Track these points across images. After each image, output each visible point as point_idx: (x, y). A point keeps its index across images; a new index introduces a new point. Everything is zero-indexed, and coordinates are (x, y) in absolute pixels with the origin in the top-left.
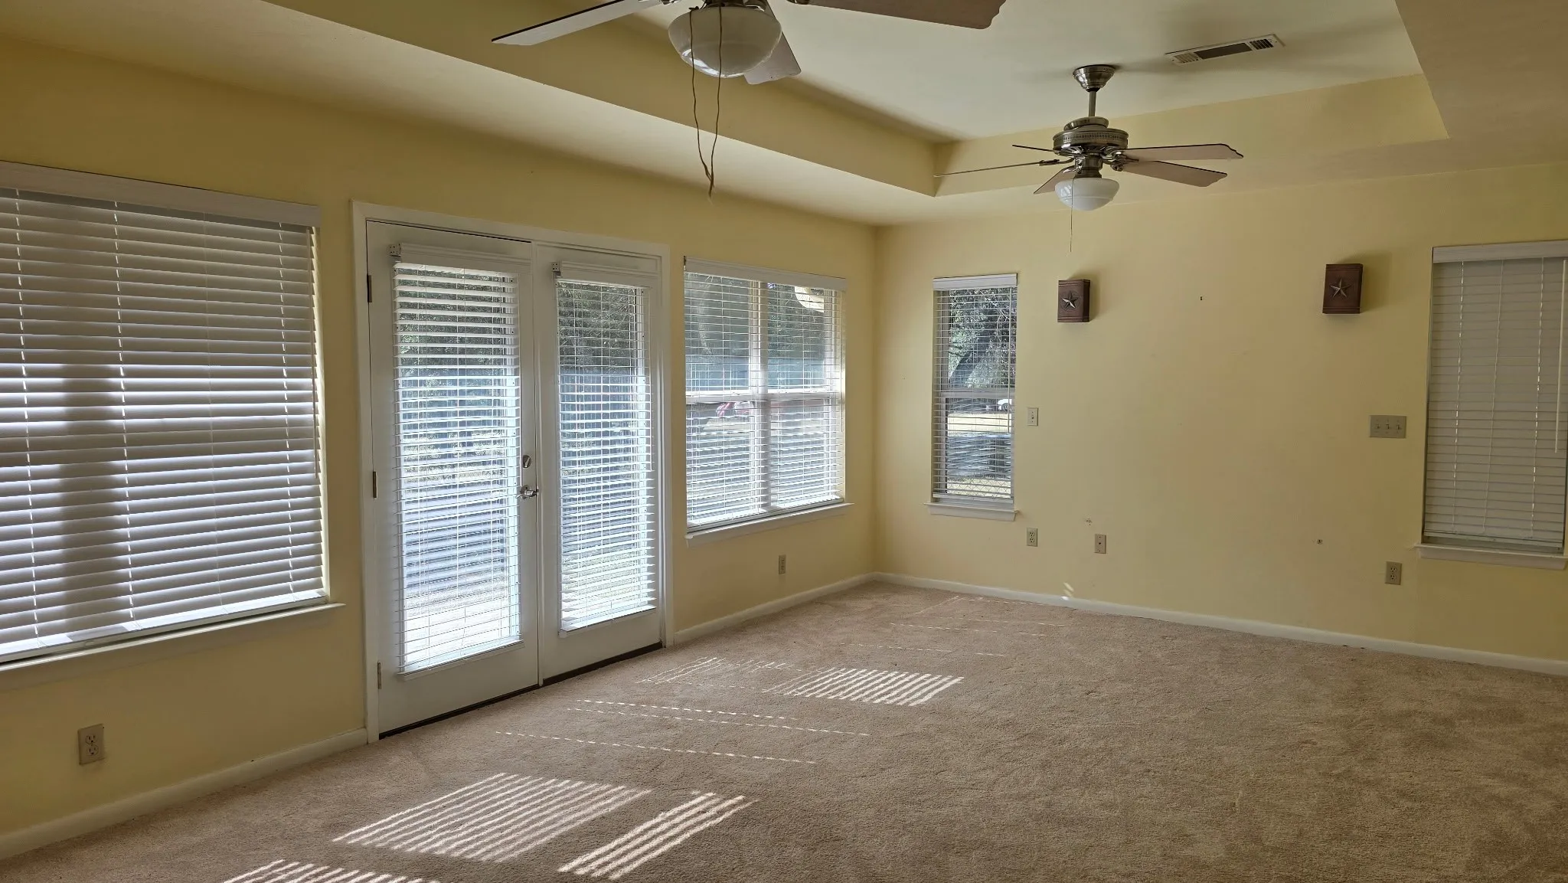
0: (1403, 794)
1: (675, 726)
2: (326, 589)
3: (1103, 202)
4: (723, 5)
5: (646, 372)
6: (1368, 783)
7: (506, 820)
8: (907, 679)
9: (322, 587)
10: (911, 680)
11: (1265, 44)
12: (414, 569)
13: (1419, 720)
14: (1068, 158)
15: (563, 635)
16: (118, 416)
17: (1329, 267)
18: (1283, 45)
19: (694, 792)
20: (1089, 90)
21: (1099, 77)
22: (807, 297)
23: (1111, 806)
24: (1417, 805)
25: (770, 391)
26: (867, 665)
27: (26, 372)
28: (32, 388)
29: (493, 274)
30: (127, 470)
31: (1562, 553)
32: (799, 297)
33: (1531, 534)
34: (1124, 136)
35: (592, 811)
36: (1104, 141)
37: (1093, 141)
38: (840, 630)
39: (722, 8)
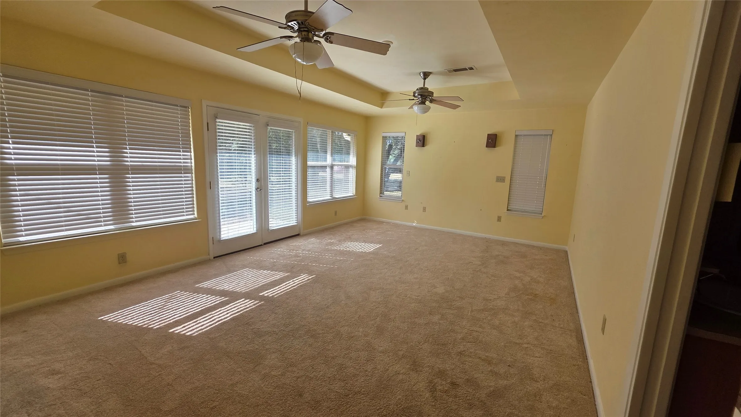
0: (492, 276)
1: (300, 257)
2: (196, 215)
3: (426, 112)
4: (305, 42)
5: (295, 156)
6: (484, 273)
7: (247, 281)
8: (367, 245)
9: (195, 215)
10: (368, 245)
11: (471, 69)
12: (223, 211)
13: (500, 257)
14: (417, 98)
15: (270, 231)
16: (127, 162)
17: (488, 134)
18: (477, 69)
19: (302, 274)
20: (423, 79)
21: (426, 75)
22: (347, 136)
23: (416, 278)
24: (496, 278)
25: (333, 163)
26: (357, 241)
27: (96, 147)
28: (98, 152)
29: (249, 125)
30: (131, 178)
31: (542, 214)
32: (344, 136)
33: (534, 209)
34: (432, 93)
35: (272, 279)
36: (427, 94)
37: (424, 94)
38: (351, 232)
39: (304, 42)
